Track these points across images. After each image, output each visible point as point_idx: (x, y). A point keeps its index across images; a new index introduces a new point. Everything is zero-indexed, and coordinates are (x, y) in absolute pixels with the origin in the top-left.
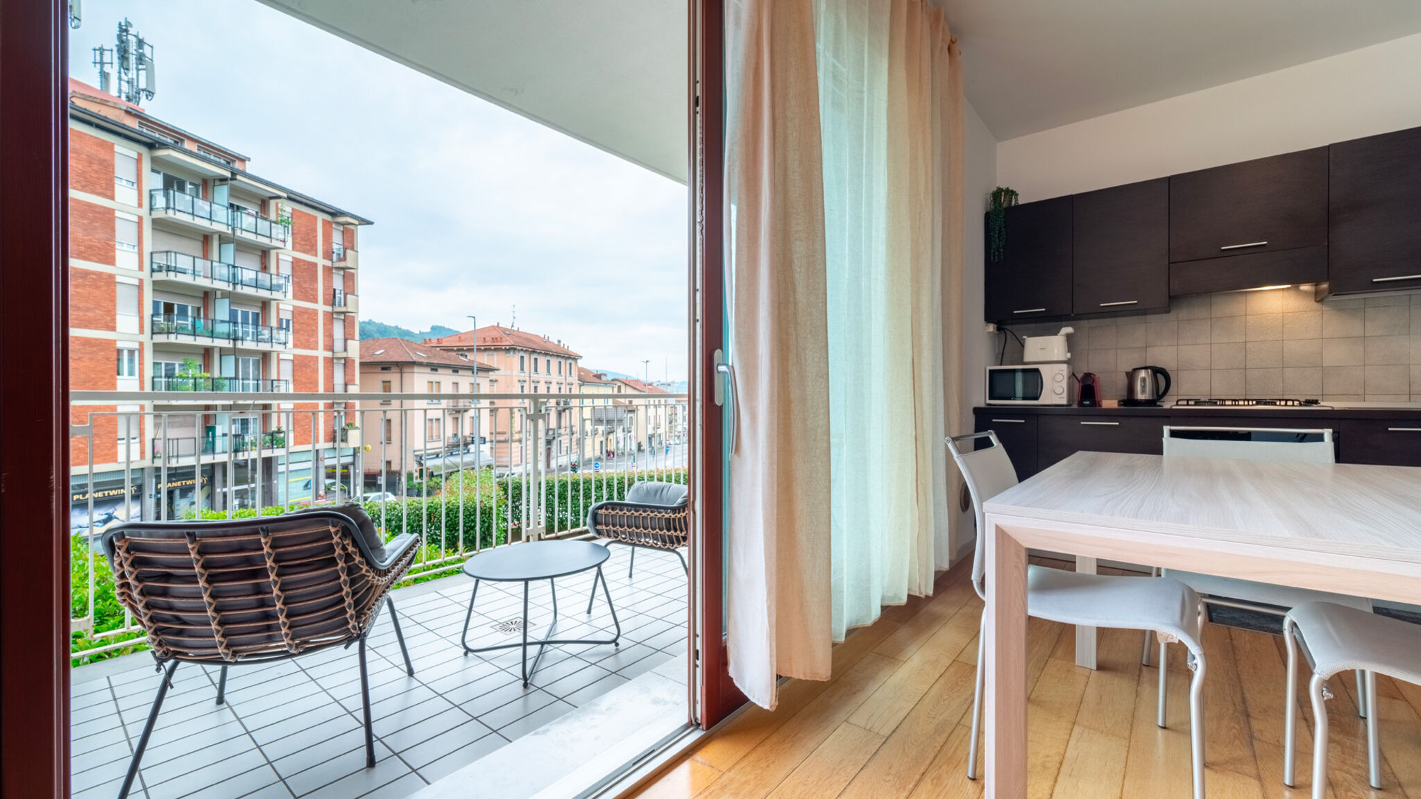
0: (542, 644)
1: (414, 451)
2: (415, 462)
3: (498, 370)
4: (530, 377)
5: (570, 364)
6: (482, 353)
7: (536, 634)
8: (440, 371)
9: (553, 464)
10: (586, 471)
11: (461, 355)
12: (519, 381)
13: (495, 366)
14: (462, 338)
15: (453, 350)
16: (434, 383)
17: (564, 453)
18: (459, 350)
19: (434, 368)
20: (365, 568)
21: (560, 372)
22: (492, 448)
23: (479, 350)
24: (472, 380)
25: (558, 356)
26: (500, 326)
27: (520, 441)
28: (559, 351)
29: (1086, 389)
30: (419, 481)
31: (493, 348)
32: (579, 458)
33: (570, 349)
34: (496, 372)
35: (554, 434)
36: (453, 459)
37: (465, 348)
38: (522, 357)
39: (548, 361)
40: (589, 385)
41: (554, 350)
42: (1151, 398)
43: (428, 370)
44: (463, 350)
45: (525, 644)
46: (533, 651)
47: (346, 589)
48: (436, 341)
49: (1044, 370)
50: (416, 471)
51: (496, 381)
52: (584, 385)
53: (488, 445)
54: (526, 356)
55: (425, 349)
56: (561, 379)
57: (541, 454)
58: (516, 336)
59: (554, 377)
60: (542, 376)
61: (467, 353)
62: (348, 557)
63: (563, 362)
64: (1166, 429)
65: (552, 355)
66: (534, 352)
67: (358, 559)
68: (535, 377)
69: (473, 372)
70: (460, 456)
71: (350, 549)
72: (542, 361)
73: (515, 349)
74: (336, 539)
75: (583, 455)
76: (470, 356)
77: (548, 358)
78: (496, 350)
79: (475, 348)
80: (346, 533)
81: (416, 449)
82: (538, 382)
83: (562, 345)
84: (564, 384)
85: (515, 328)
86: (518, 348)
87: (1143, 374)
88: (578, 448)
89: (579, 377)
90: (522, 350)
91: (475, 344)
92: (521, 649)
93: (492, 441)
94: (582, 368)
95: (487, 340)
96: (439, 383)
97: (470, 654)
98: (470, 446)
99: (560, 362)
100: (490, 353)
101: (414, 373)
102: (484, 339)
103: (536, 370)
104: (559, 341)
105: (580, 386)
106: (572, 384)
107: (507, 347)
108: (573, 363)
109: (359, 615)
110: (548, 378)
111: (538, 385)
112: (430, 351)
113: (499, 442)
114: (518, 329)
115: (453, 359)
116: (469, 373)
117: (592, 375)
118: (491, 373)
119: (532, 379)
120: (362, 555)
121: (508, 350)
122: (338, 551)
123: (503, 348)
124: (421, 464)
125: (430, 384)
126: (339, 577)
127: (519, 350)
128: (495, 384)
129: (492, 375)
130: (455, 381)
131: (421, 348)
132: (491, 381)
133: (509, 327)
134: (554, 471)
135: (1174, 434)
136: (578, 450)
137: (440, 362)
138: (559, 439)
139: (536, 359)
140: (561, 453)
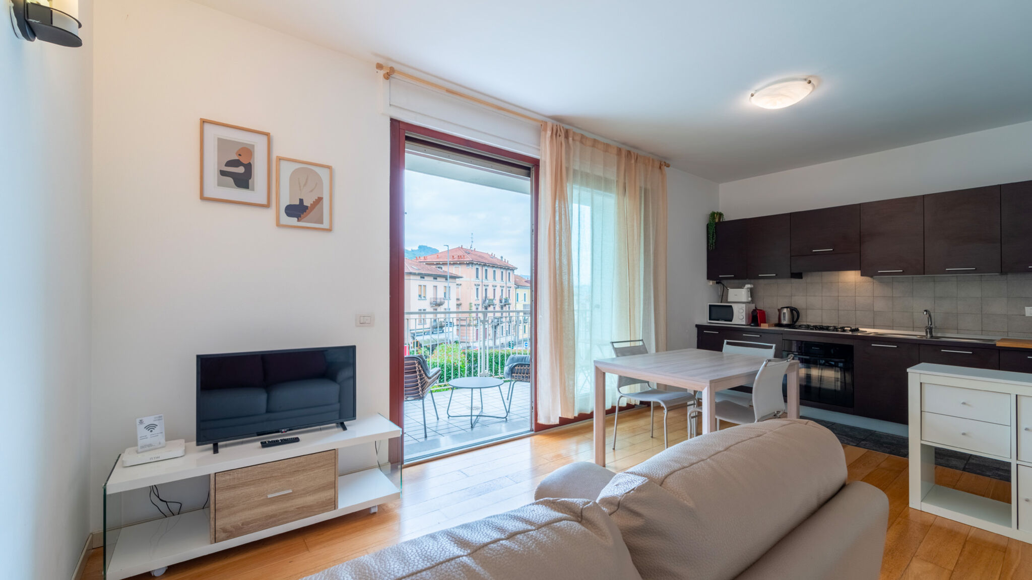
0: (477, 416)
1: (410, 330)
2: (411, 338)
3: (462, 277)
4: (482, 282)
5: (509, 273)
6: (452, 266)
7: (476, 413)
8: (426, 278)
9: (498, 343)
10: (519, 348)
11: (439, 267)
12: (475, 285)
13: (460, 275)
14: (439, 256)
15: (433, 264)
16: (422, 286)
17: (504, 335)
18: (437, 264)
19: (422, 276)
20: (424, 375)
21: (502, 279)
22: (458, 330)
23: (450, 264)
24: (446, 284)
25: (501, 268)
26: (463, 247)
27: (476, 326)
28: (502, 264)
29: (756, 317)
30: (413, 349)
31: (458, 262)
32: (515, 339)
33: (509, 262)
34: (461, 279)
35: (498, 321)
36: (433, 336)
37: (441, 263)
38: (477, 269)
39: (494, 271)
40: (523, 288)
41: (499, 264)
42: (789, 323)
43: (419, 278)
44: (439, 264)
45: (471, 416)
46: (474, 418)
47: (419, 381)
48: (423, 258)
49: (735, 307)
50: (411, 343)
51: (460, 285)
52: (518, 288)
53: (455, 328)
54: (480, 268)
55: (417, 264)
56: (503, 284)
57: (489, 335)
58: (474, 255)
59: (499, 282)
60: (490, 281)
61: (442, 266)
62: (420, 371)
63: (504, 272)
64: (725, 341)
65: (497, 267)
66: (485, 265)
67: (422, 372)
68: (485, 282)
69: (447, 279)
70: (438, 335)
71: (420, 368)
72: (490, 271)
73: (472, 263)
74: (417, 365)
75: (518, 337)
76: (445, 268)
77: (494, 269)
78: (460, 264)
79: (448, 263)
80: (419, 363)
81: (411, 329)
82: (488, 286)
83: (504, 260)
84: (505, 287)
85: (473, 249)
86: (474, 262)
87: (785, 310)
88: (514, 332)
89: (515, 282)
90: (477, 264)
91: (448, 260)
92: (470, 417)
93: (458, 325)
94: (517, 275)
95: (454, 257)
96: (425, 286)
97: (450, 418)
98: (444, 328)
99: (502, 272)
100: (457, 266)
101: (410, 279)
102: (453, 256)
103: (486, 278)
104: (502, 257)
105: (516, 288)
106: (510, 287)
107: (468, 262)
108: (511, 272)
109: (423, 390)
110: (494, 283)
111: (488, 288)
112: (420, 265)
113: (462, 326)
114: (475, 249)
115: (434, 270)
116: (444, 280)
117: (524, 281)
118: (457, 279)
119: (483, 283)
120: (424, 371)
121: (468, 264)
122: (417, 369)
123: (465, 262)
124: (414, 338)
125: (420, 287)
126: (417, 377)
127: (475, 264)
128: (460, 287)
129: (458, 281)
130: (435, 285)
131: (414, 263)
132: (457, 285)
133: (469, 248)
134: (498, 347)
135: (728, 343)
136: (515, 333)
137: (426, 273)
138: (501, 325)
139: (486, 270)
140: (502, 335)
